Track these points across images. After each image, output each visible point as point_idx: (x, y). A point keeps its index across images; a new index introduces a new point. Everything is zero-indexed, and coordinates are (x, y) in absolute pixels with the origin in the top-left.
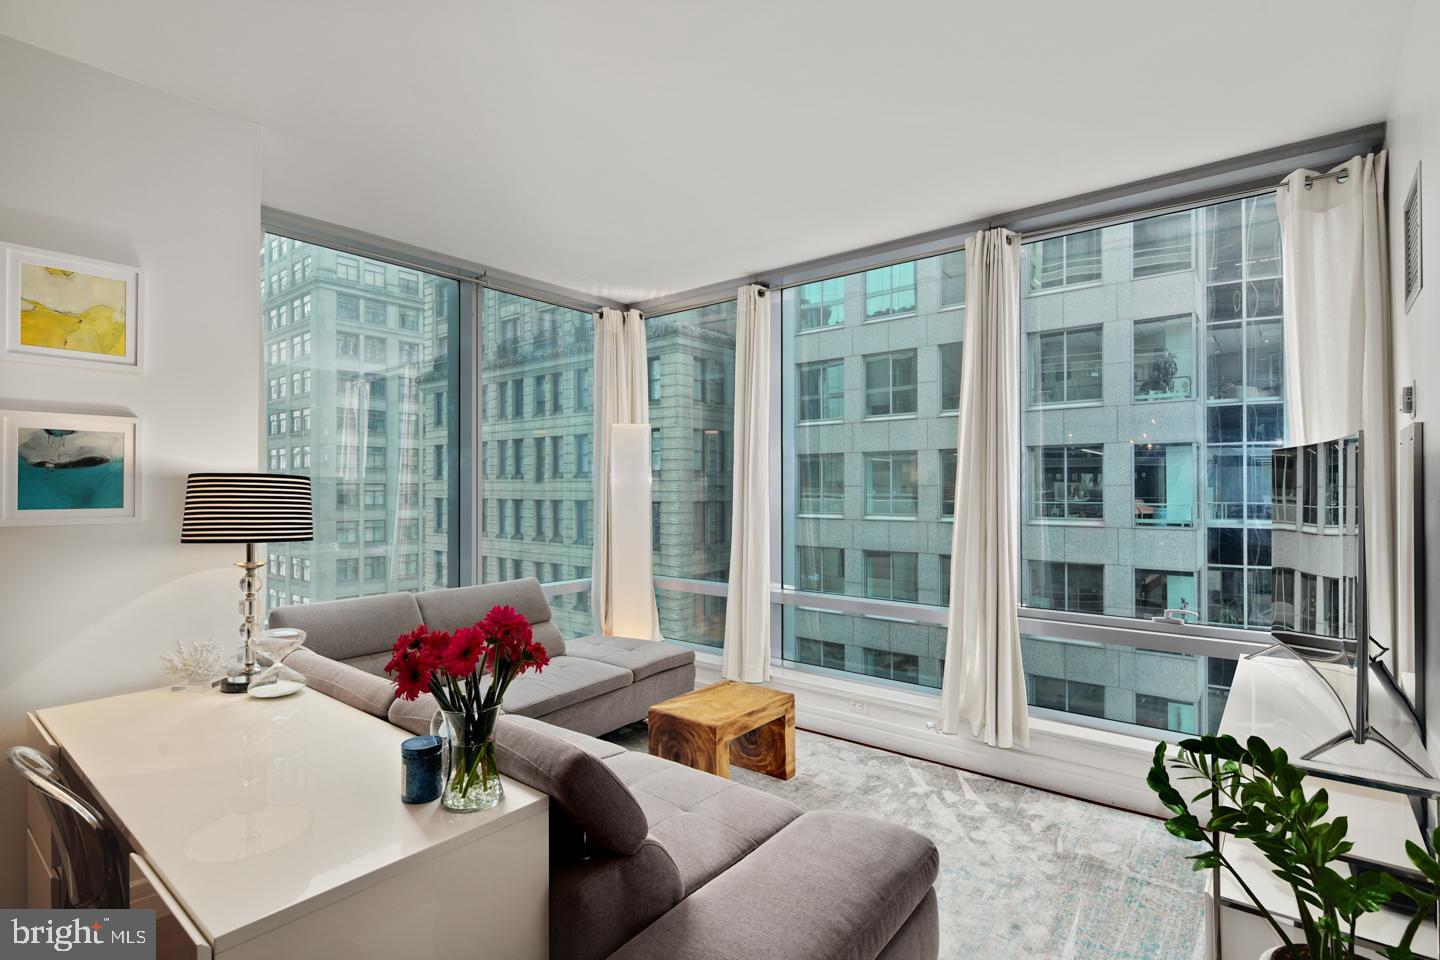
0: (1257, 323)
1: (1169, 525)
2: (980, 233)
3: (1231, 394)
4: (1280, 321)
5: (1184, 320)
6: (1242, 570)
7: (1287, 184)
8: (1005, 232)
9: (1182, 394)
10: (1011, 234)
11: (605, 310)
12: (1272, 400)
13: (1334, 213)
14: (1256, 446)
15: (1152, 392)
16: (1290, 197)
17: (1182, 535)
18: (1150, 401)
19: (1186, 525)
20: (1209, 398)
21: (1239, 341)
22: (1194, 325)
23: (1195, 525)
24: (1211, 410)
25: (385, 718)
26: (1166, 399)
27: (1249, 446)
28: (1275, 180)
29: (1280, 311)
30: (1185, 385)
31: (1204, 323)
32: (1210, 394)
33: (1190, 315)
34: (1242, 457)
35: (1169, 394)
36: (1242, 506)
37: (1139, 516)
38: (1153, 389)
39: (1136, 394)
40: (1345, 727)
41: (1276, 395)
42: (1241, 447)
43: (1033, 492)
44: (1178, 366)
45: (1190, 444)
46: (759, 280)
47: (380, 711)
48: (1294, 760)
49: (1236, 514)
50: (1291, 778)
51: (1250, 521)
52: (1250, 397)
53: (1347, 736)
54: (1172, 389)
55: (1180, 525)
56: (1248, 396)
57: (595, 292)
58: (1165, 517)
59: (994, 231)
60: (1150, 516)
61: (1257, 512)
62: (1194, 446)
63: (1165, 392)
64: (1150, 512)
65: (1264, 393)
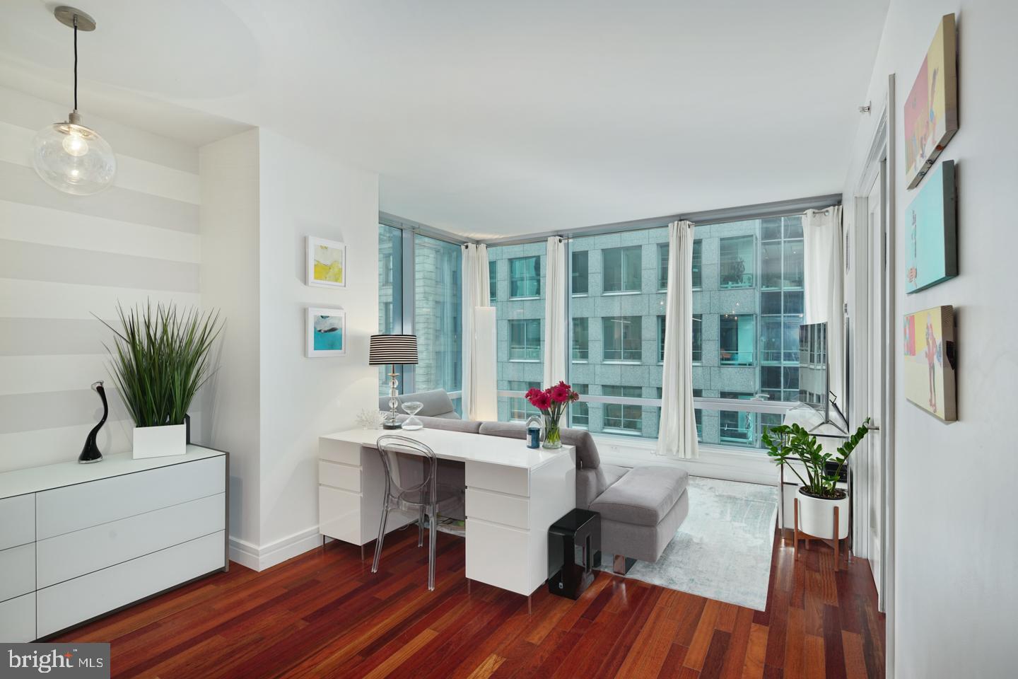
0: (789, 242)
1: (740, 364)
2: (676, 222)
3: (776, 284)
4: (802, 241)
5: (749, 239)
6: (780, 391)
7: (806, 214)
8: (688, 222)
9: (747, 284)
10: (690, 223)
11: (470, 244)
12: (796, 289)
13: (823, 227)
14: (788, 316)
15: (730, 283)
16: (807, 219)
17: (747, 370)
18: (730, 288)
19: (750, 365)
20: (762, 287)
21: (779, 251)
22: (754, 240)
23: (755, 364)
24: (763, 294)
25: (478, 433)
26: (738, 287)
27: (784, 316)
28: (803, 210)
29: (802, 235)
30: (749, 279)
31: (760, 242)
32: (763, 285)
33: (752, 236)
34: (781, 323)
35: (740, 284)
36: (780, 353)
37: (722, 359)
38: (731, 281)
39: (721, 284)
40: (823, 421)
41: (799, 286)
42: (780, 317)
43: (660, 344)
44: (745, 267)
45: (753, 315)
46: (559, 233)
47: (476, 431)
48: (807, 430)
49: (777, 358)
50: (805, 434)
51: (785, 362)
52: (786, 287)
53: (823, 423)
54: (742, 282)
55: (746, 365)
56: (784, 286)
57: (466, 235)
58: (737, 360)
59: (683, 222)
60: (728, 359)
61: (788, 357)
62: (754, 316)
63: (738, 283)
64: (729, 357)
65: (793, 284)
